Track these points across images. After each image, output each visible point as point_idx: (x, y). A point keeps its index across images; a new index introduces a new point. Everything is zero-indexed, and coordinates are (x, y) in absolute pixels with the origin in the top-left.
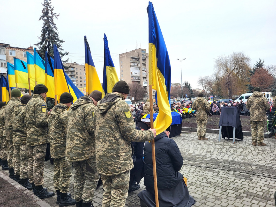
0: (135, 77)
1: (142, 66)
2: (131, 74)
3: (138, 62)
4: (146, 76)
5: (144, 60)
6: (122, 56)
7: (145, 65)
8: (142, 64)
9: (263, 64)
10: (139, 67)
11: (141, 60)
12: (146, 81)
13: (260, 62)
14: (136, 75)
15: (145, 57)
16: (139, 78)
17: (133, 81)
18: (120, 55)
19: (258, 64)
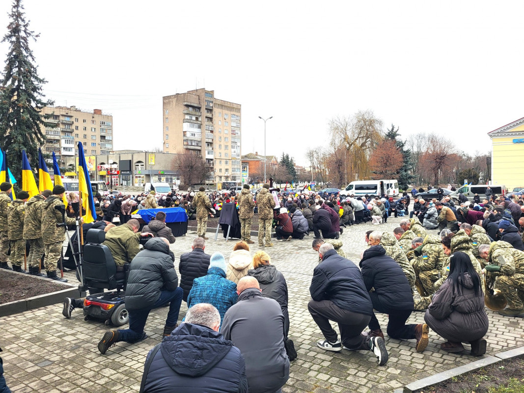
0: (191, 140)
1: (206, 123)
2: (184, 135)
3: (197, 114)
4: (213, 140)
5: (210, 110)
6: (167, 101)
7: (210, 119)
8: (206, 117)
9: (397, 133)
10: (200, 123)
11: (203, 110)
12: (213, 149)
13: (393, 129)
14: (193, 138)
15: (212, 106)
16: (199, 143)
17: (187, 149)
18: (164, 98)
19: (389, 133)
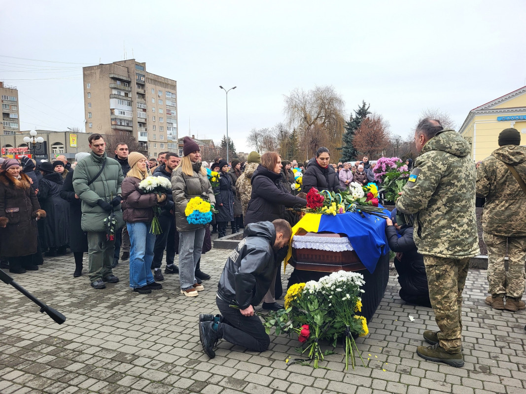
0: (121, 120)
1: (137, 99)
2: (112, 113)
3: (127, 88)
4: (146, 119)
5: (141, 85)
6: (89, 72)
7: (142, 96)
8: (138, 93)
9: (368, 110)
10: (130, 99)
11: (134, 84)
12: (146, 130)
13: (364, 106)
14: (122, 116)
15: (143, 80)
16: (129, 122)
17: (116, 129)
18: (85, 69)
19: (360, 111)
